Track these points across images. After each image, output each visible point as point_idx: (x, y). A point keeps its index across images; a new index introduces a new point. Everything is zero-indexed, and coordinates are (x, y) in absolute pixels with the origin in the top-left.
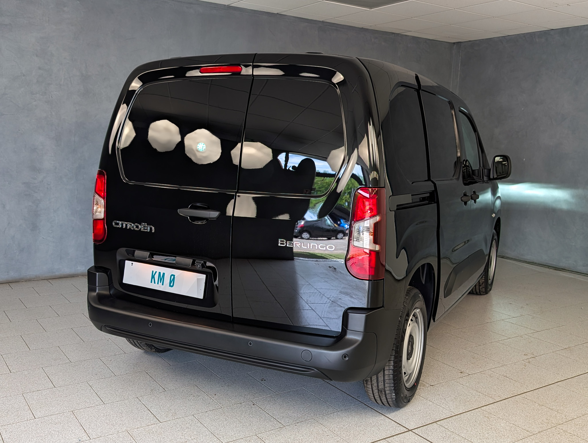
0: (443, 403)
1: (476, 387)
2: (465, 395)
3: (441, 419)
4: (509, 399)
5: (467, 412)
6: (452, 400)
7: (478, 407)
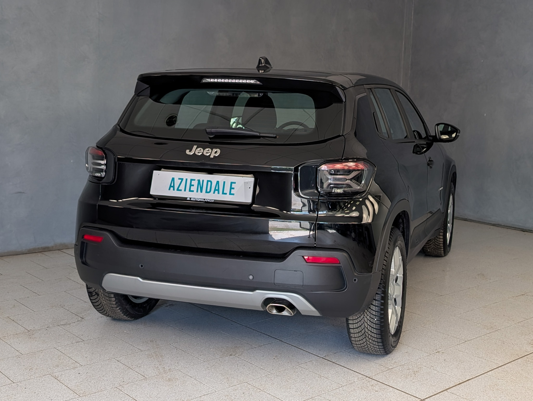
0: (448, 370)
1: (476, 353)
2: (467, 362)
3: (450, 387)
4: (512, 362)
5: (474, 378)
6: (456, 368)
7: (483, 373)
